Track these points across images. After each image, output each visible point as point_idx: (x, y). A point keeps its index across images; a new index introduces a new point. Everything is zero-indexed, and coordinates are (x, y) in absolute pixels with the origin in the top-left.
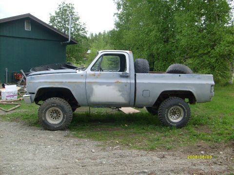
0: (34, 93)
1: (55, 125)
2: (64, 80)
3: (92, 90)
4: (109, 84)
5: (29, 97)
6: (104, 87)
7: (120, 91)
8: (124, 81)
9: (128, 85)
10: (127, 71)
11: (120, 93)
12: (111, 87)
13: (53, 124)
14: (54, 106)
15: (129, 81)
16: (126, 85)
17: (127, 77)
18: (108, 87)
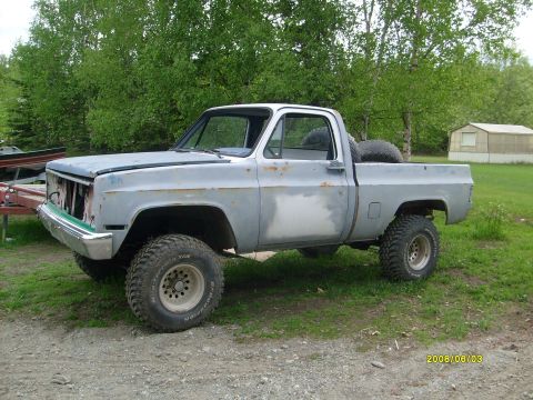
0: (121, 227)
1: (184, 313)
2: (208, 185)
3: (273, 208)
4: (308, 191)
5: (110, 241)
6: (300, 198)
7: (329, 208)
8: (336, 181)
9: (345, 193)
10: (340, 159)
11: (329, 213)
12: (314, 198)
13: (178, 313)
14: (182, 261)
15: (345, 184)
16: (340, 193)
17: (340, 172)
18: (307, 198)
